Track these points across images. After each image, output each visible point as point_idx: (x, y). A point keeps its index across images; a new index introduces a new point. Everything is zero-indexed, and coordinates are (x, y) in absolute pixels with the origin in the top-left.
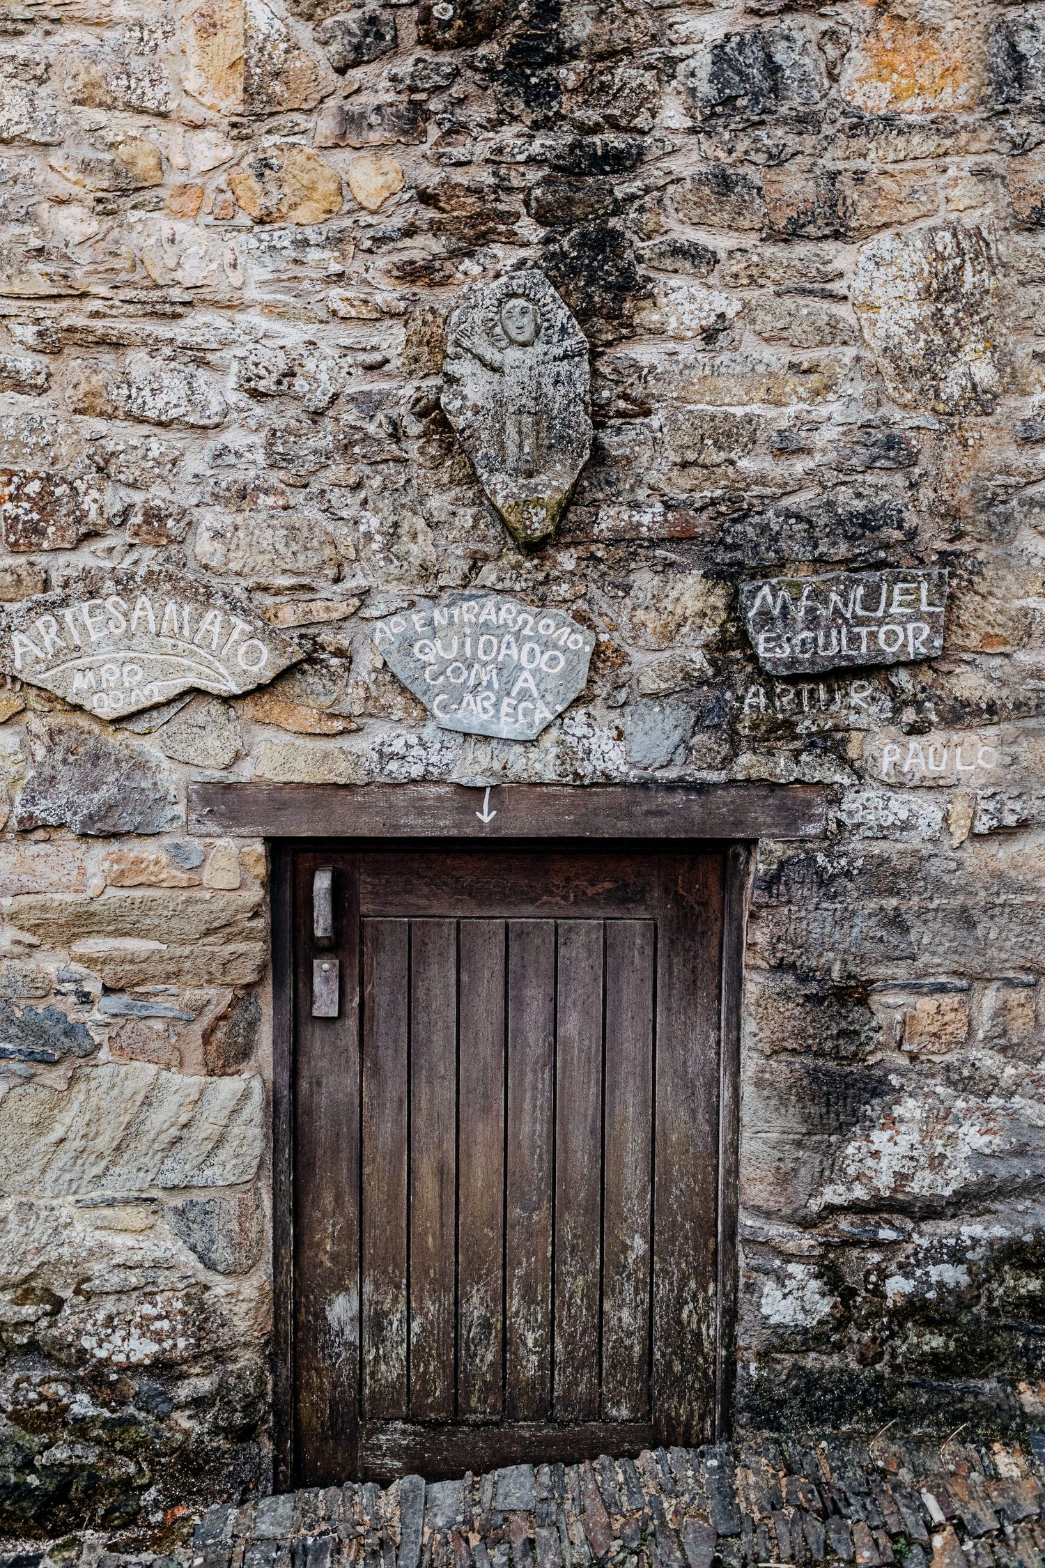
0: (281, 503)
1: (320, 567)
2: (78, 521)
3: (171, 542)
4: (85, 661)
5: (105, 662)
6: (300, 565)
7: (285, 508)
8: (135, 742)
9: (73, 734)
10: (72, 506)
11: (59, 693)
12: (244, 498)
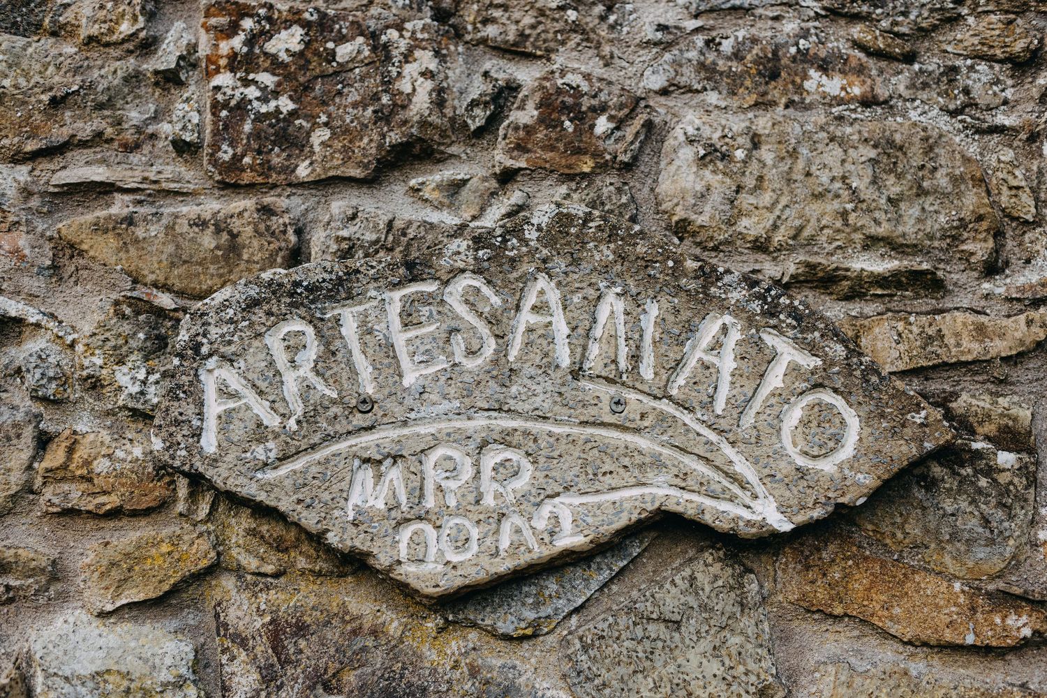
0: (857, 91)
1: (954, 236)
2: (383, 117)
3: (603, 167)
4: (385, 437)
5: (436, 442)
6: (909, 228)
7: (868, 102)
8: (495, 659)
9: (332, 635)
10: (373, 83)
11: (310, 520)
12: (774, 76)
